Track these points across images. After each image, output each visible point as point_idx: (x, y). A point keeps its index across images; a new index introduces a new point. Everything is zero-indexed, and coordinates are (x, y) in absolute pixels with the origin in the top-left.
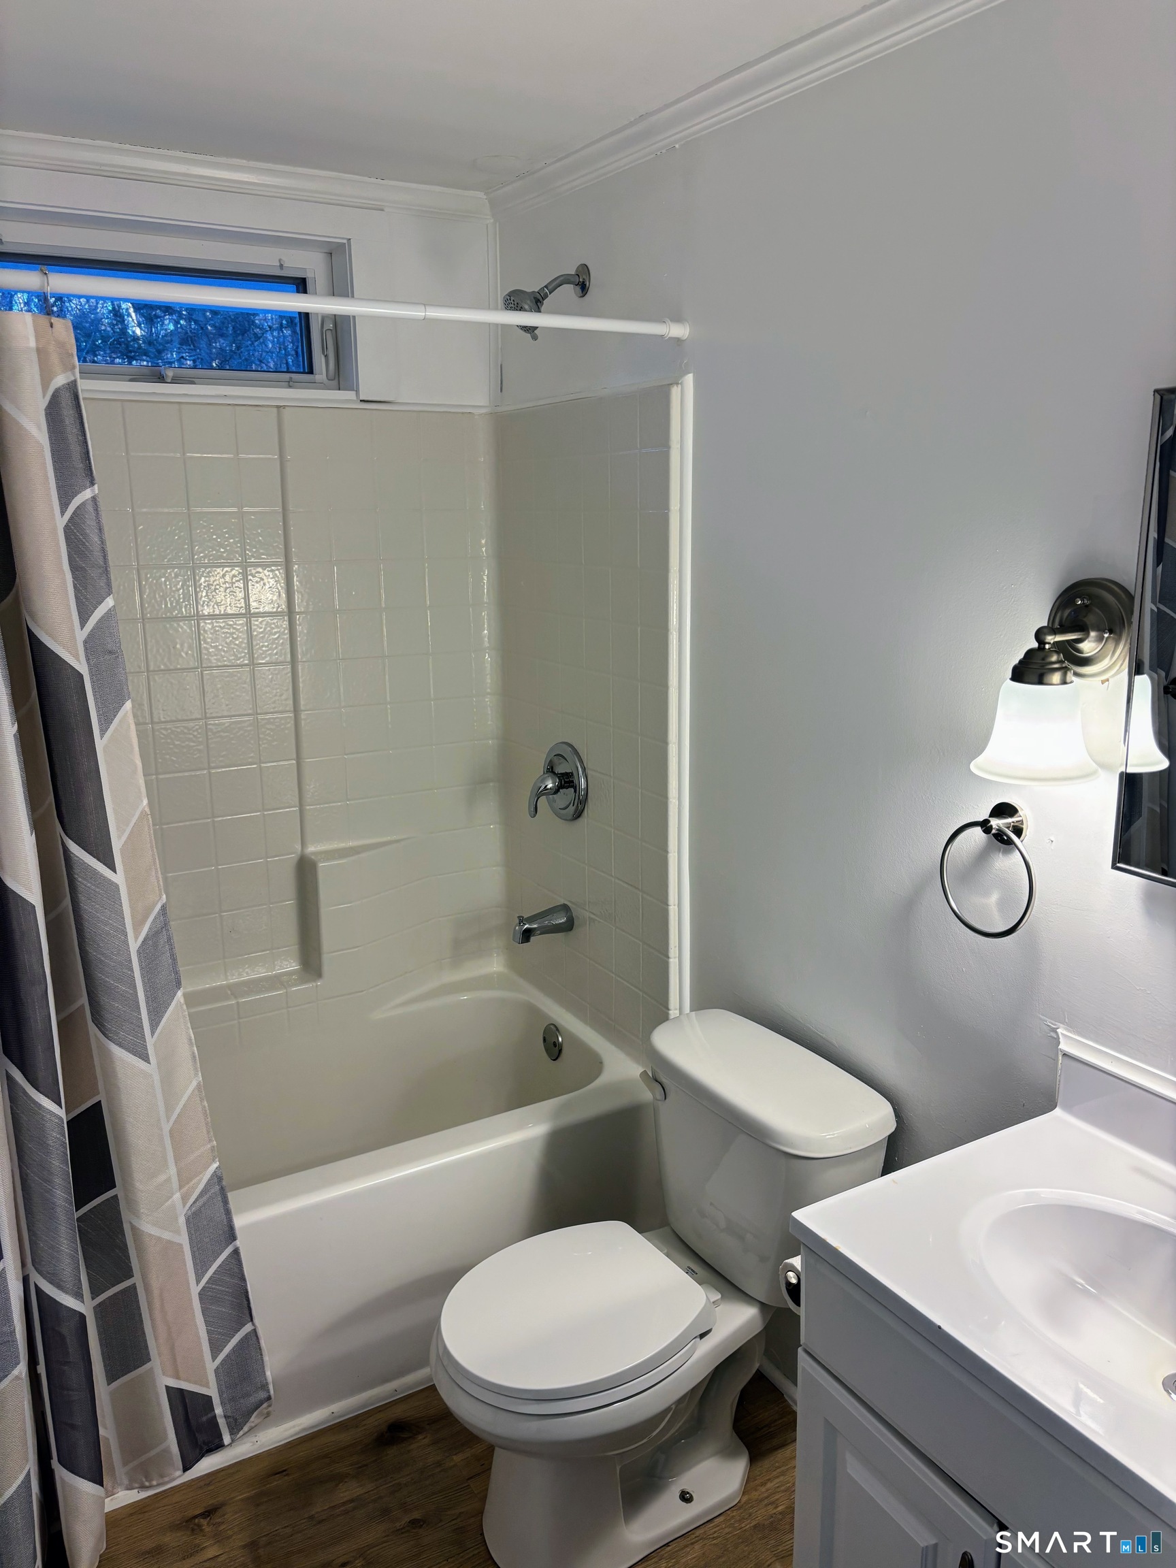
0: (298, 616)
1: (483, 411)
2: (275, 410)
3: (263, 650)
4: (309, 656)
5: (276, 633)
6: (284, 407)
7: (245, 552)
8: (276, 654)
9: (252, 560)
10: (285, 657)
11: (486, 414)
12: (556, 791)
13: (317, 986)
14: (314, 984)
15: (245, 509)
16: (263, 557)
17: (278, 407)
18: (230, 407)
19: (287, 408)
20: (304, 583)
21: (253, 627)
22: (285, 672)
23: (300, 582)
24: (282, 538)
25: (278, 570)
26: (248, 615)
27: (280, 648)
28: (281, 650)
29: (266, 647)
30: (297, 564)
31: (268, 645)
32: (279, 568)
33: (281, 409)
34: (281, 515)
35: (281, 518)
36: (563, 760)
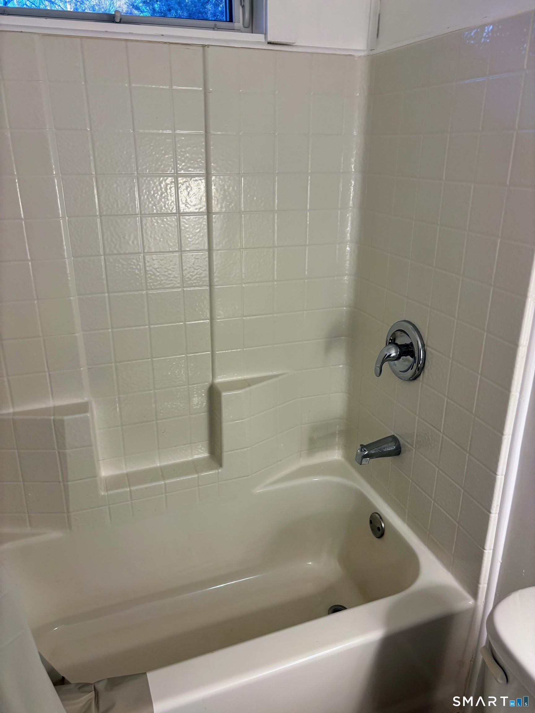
0: (214, 216)
1: (362, 54)
2: (201, 48)
3: (188, 241)
4: (221, 246)
5: (198, 228)
6: (208, 46)
7: (177, 165)
8: (198, 243)
9: (182, 172)
10: (204, 246)
11: (364, 56)
12: (398, 358)
13: (218, 473)
14: (217, 471)
15: (178, 132)
16: (190, 169)
17: (204, 46)
18: (165, 45)
19: (210, 47)
20: (219, 190)
21: (182, 223)
22: (204, 257)
23: (217, 189)
24: (204, 155)
25: (201, 180)
26: (179, 214)
27: (200, 239)
28: (201, 241)
29: (191, 238)
30: (214, 176)
31: (192, 237)
32: (202, 178)
33: (206, 48)
34: (204, 137)
35: (203, 140)
36: (403, 334)
